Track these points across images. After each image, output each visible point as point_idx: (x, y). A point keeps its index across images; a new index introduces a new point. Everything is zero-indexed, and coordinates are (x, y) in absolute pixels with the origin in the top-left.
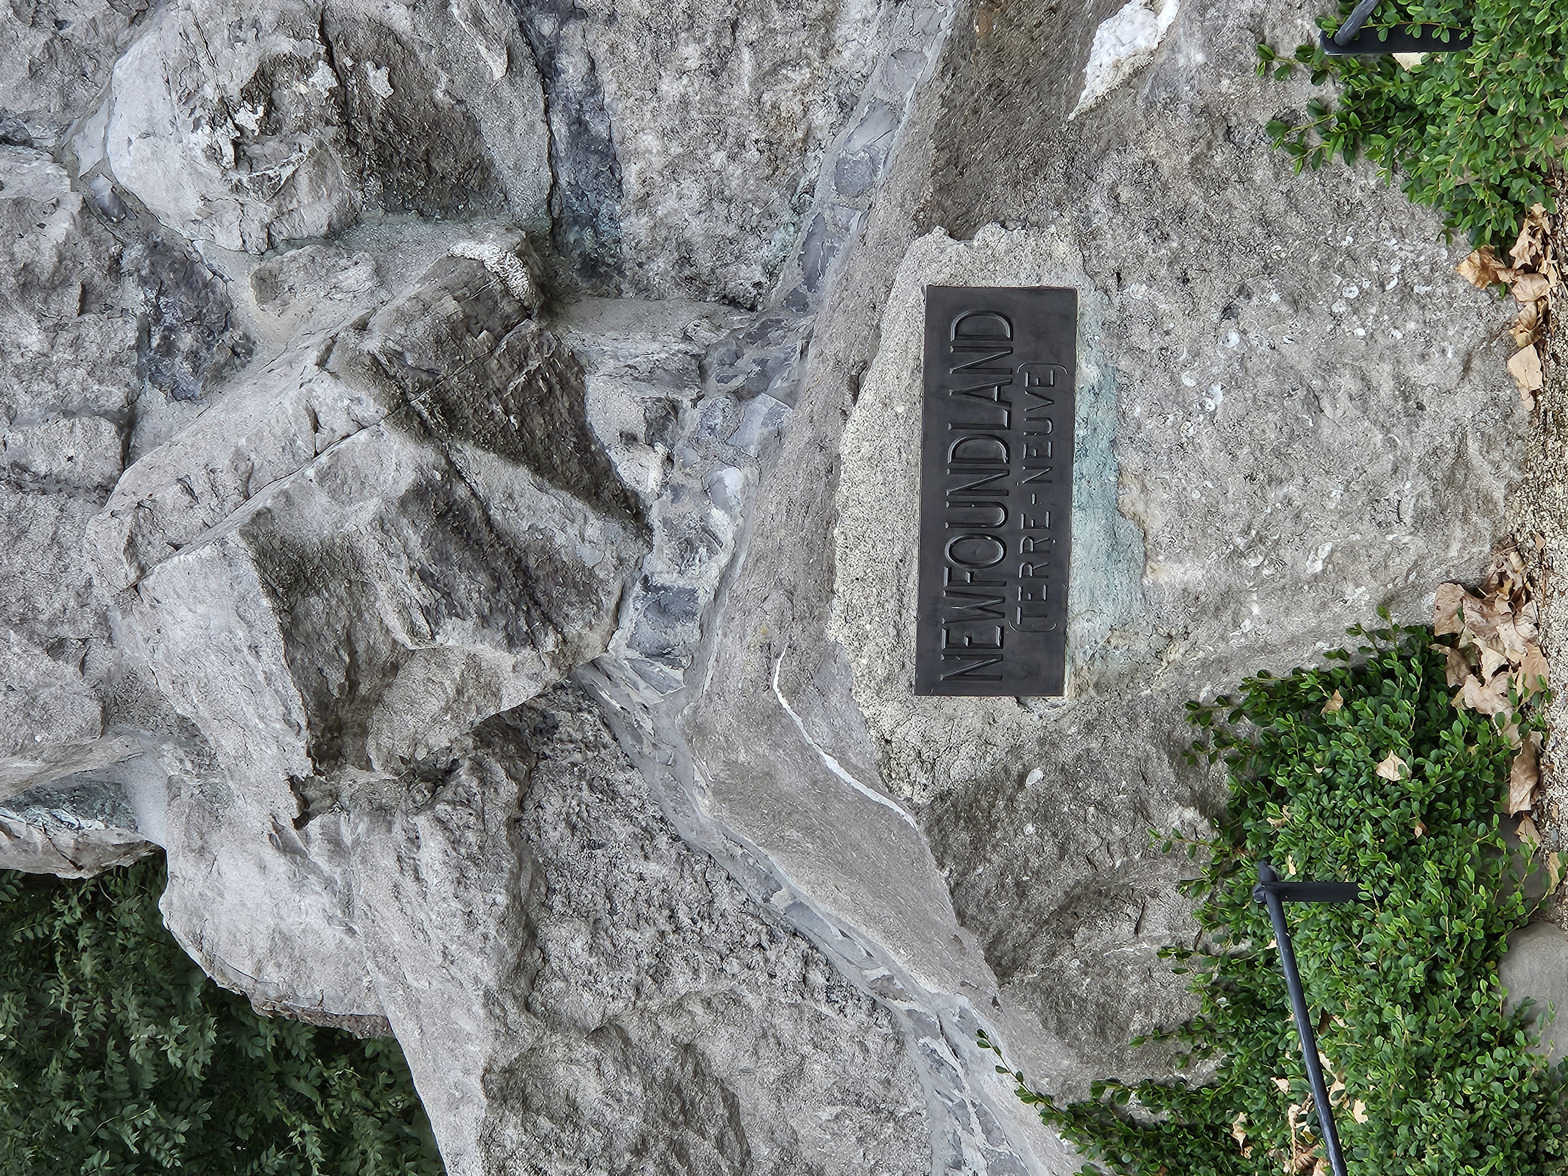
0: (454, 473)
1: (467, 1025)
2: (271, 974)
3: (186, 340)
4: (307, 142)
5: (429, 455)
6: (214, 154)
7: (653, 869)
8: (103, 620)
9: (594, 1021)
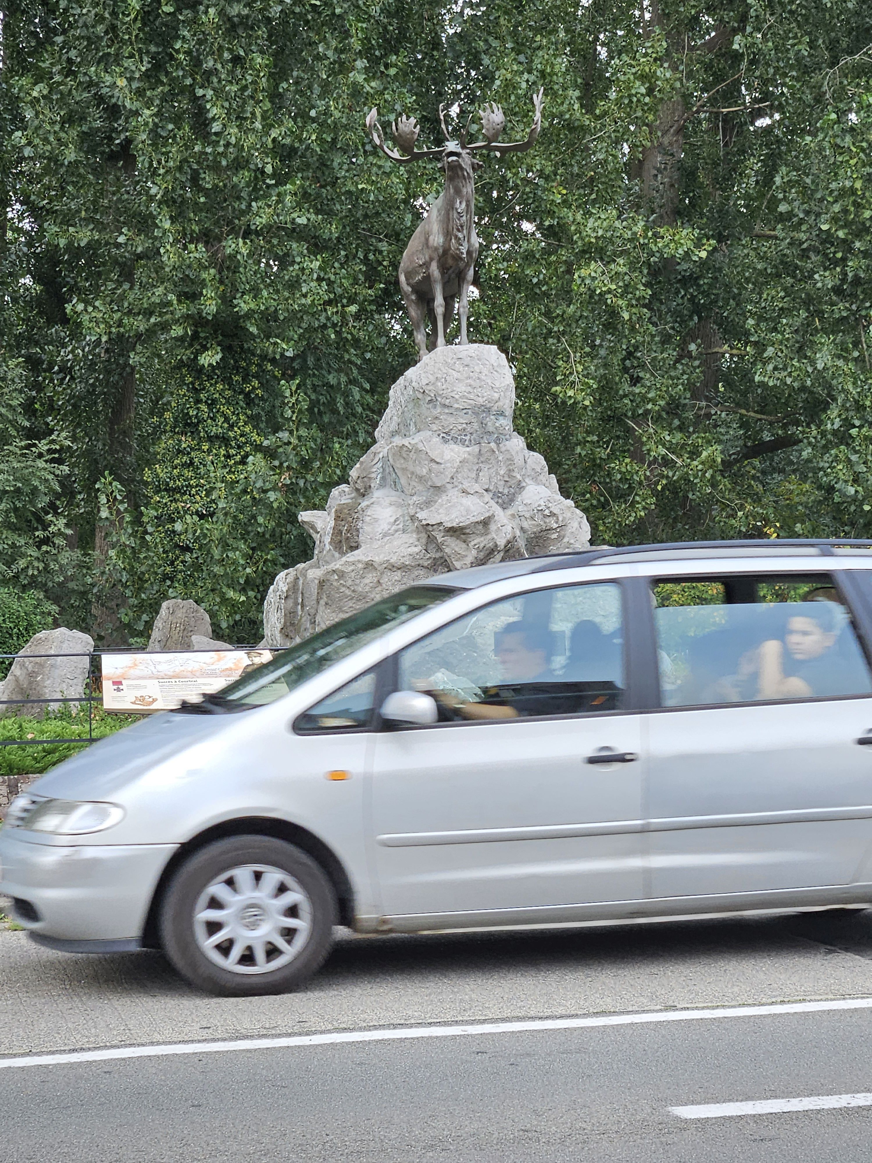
1: (381, 557)
3: (500, 501)
4: (542, 523)
6: (539, 506)
9: (381, 581)
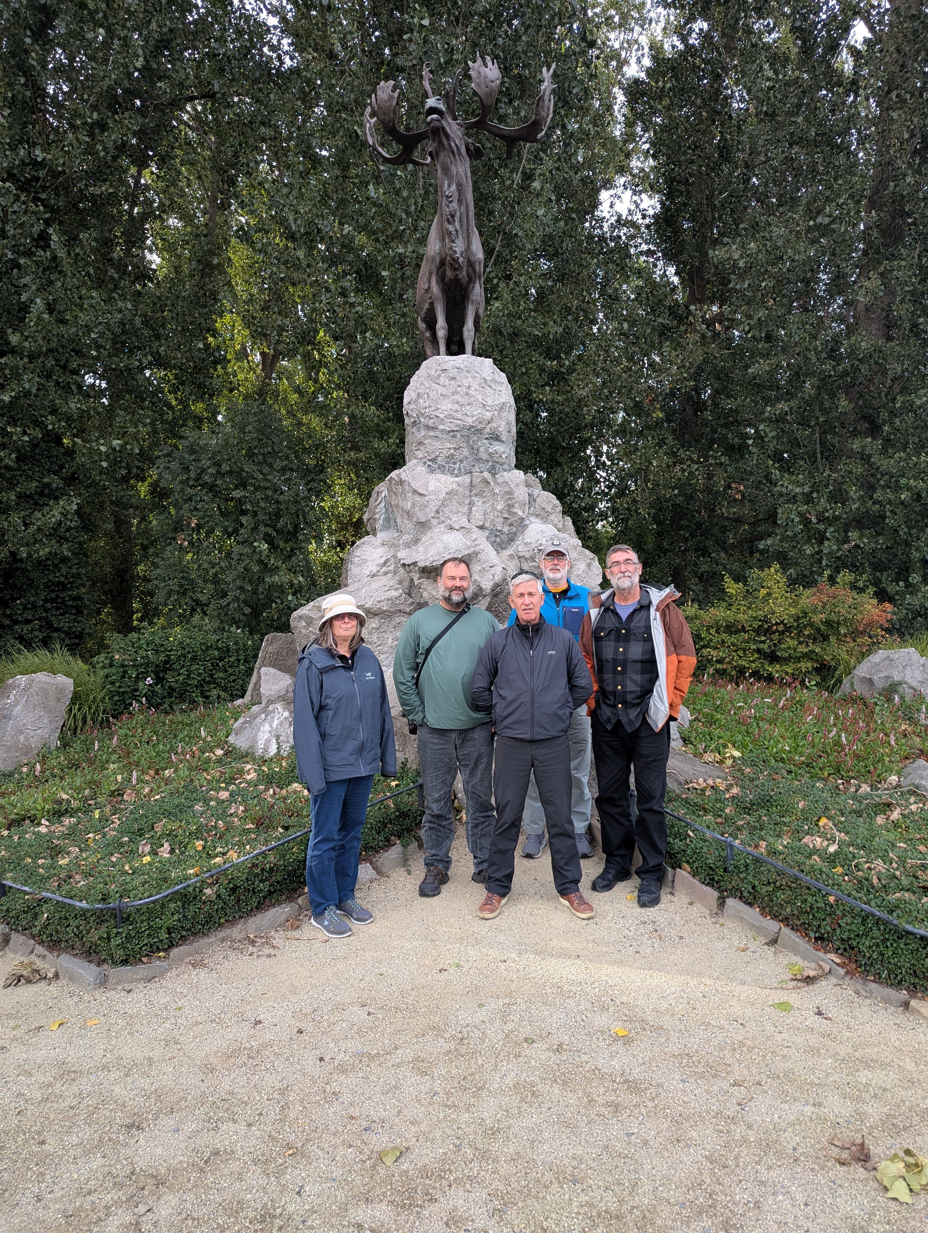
0: (485, 596)
2: (357, 559)
5: (488, 591)
7: (390, 641)
8: (443, 522)
